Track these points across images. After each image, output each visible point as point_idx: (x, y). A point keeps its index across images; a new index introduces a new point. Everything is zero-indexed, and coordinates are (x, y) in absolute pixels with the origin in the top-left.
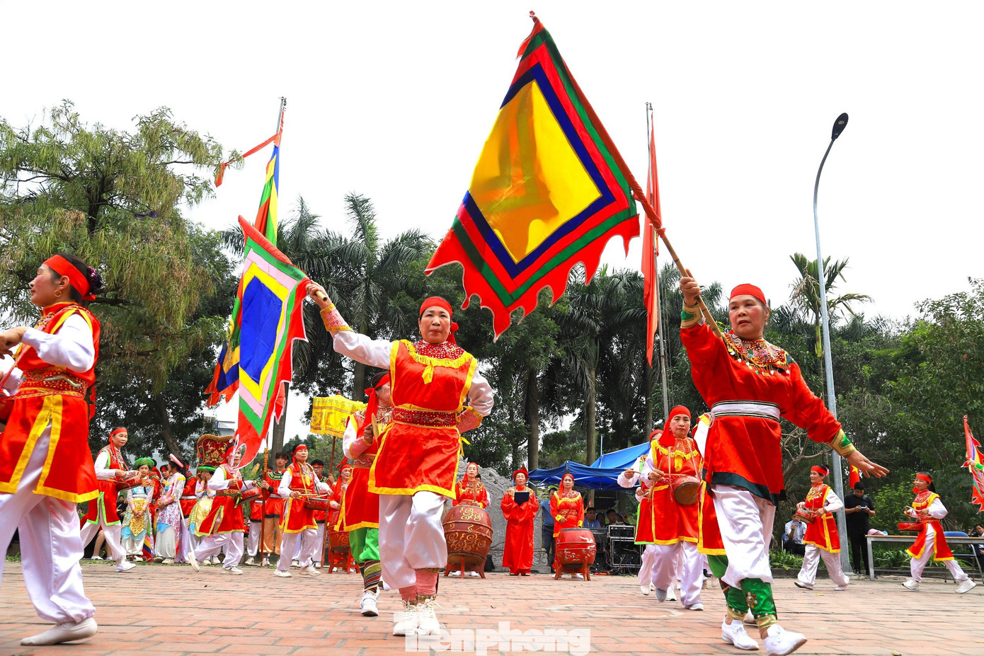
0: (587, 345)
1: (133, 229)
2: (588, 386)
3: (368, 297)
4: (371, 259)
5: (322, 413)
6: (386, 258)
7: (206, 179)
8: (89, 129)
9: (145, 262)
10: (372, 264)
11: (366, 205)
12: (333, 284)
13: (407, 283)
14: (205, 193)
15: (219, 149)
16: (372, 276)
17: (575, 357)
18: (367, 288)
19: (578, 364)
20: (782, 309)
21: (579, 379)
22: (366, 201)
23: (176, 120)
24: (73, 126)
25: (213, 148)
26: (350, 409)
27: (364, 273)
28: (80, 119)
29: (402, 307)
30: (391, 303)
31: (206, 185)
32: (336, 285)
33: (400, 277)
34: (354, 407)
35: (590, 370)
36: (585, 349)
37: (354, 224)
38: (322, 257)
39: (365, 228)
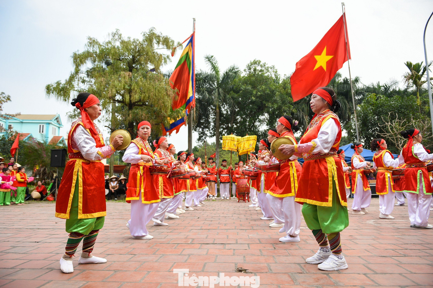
0: (304, 106)
1: (149, 77)
2: (305, 123)
3: (219, 94)
4: (218, 79)
5: (226, 142)
6: (223, 78)
7: (168, 54)
8: (126, 39)
9: (157, 90)
10: (219, 81)
11: (213, 58)
12: (205, 90)
13: (233, 88)
14: (168, 60)
15: (173, 42)
16: (219, 85)
17: (300, 111)
18: (218, 90)
19: (301, 114)
20: (386, 85)
21: (302, 120)
22: (212, 57)
23: (157, 32)
24: (120, 39)
25: (171, 42)
26: (236, 140)
27: (216, 85)
28: (123, 36)
29: (232, 97)
30: (228, 96)
31: (168, 57)
32: (207, 91)
33: (230, 86)
34: (238, 139)
35: (305, 116)
36: (303, 108)
37: (210, 66)
38: (200, 80)
39: (214, 68)
